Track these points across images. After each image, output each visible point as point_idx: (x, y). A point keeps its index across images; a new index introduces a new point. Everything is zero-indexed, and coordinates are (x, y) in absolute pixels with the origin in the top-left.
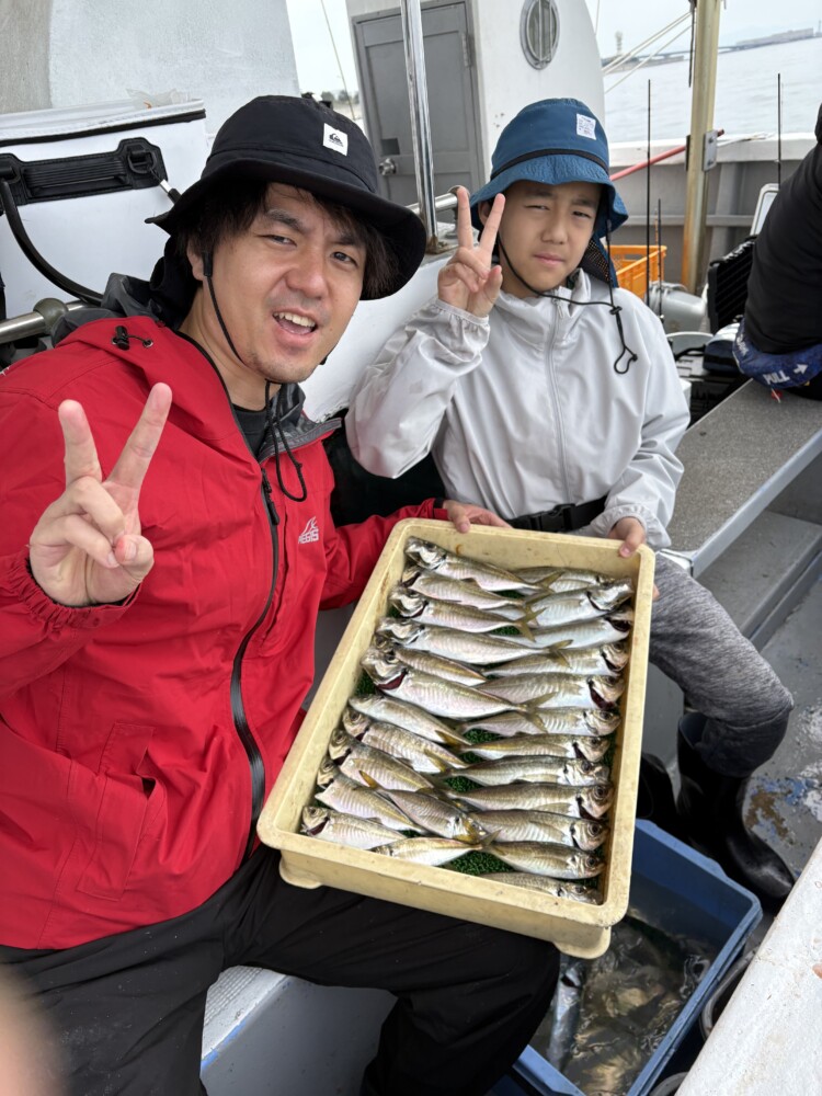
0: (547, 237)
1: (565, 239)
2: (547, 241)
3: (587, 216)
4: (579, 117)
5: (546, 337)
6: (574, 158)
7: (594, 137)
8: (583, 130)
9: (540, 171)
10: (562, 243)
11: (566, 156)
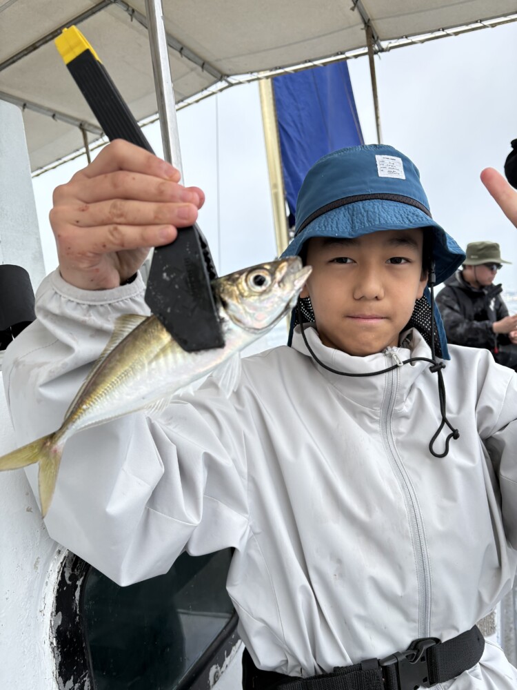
0: (358, 295)
1: (381, 293)
2: (360, 299)
3: (408, 261)
4: (379, 158)
5: (381, 398)
6: (377, 203)
7: (403, 176)
8: (386, 170)
9: (337, 224)
10: (377, 298)
11: (367, 203)
